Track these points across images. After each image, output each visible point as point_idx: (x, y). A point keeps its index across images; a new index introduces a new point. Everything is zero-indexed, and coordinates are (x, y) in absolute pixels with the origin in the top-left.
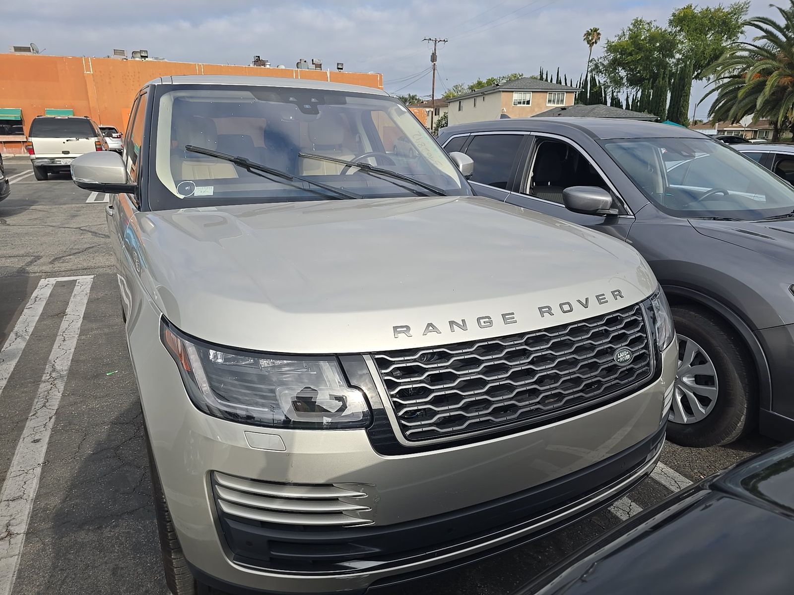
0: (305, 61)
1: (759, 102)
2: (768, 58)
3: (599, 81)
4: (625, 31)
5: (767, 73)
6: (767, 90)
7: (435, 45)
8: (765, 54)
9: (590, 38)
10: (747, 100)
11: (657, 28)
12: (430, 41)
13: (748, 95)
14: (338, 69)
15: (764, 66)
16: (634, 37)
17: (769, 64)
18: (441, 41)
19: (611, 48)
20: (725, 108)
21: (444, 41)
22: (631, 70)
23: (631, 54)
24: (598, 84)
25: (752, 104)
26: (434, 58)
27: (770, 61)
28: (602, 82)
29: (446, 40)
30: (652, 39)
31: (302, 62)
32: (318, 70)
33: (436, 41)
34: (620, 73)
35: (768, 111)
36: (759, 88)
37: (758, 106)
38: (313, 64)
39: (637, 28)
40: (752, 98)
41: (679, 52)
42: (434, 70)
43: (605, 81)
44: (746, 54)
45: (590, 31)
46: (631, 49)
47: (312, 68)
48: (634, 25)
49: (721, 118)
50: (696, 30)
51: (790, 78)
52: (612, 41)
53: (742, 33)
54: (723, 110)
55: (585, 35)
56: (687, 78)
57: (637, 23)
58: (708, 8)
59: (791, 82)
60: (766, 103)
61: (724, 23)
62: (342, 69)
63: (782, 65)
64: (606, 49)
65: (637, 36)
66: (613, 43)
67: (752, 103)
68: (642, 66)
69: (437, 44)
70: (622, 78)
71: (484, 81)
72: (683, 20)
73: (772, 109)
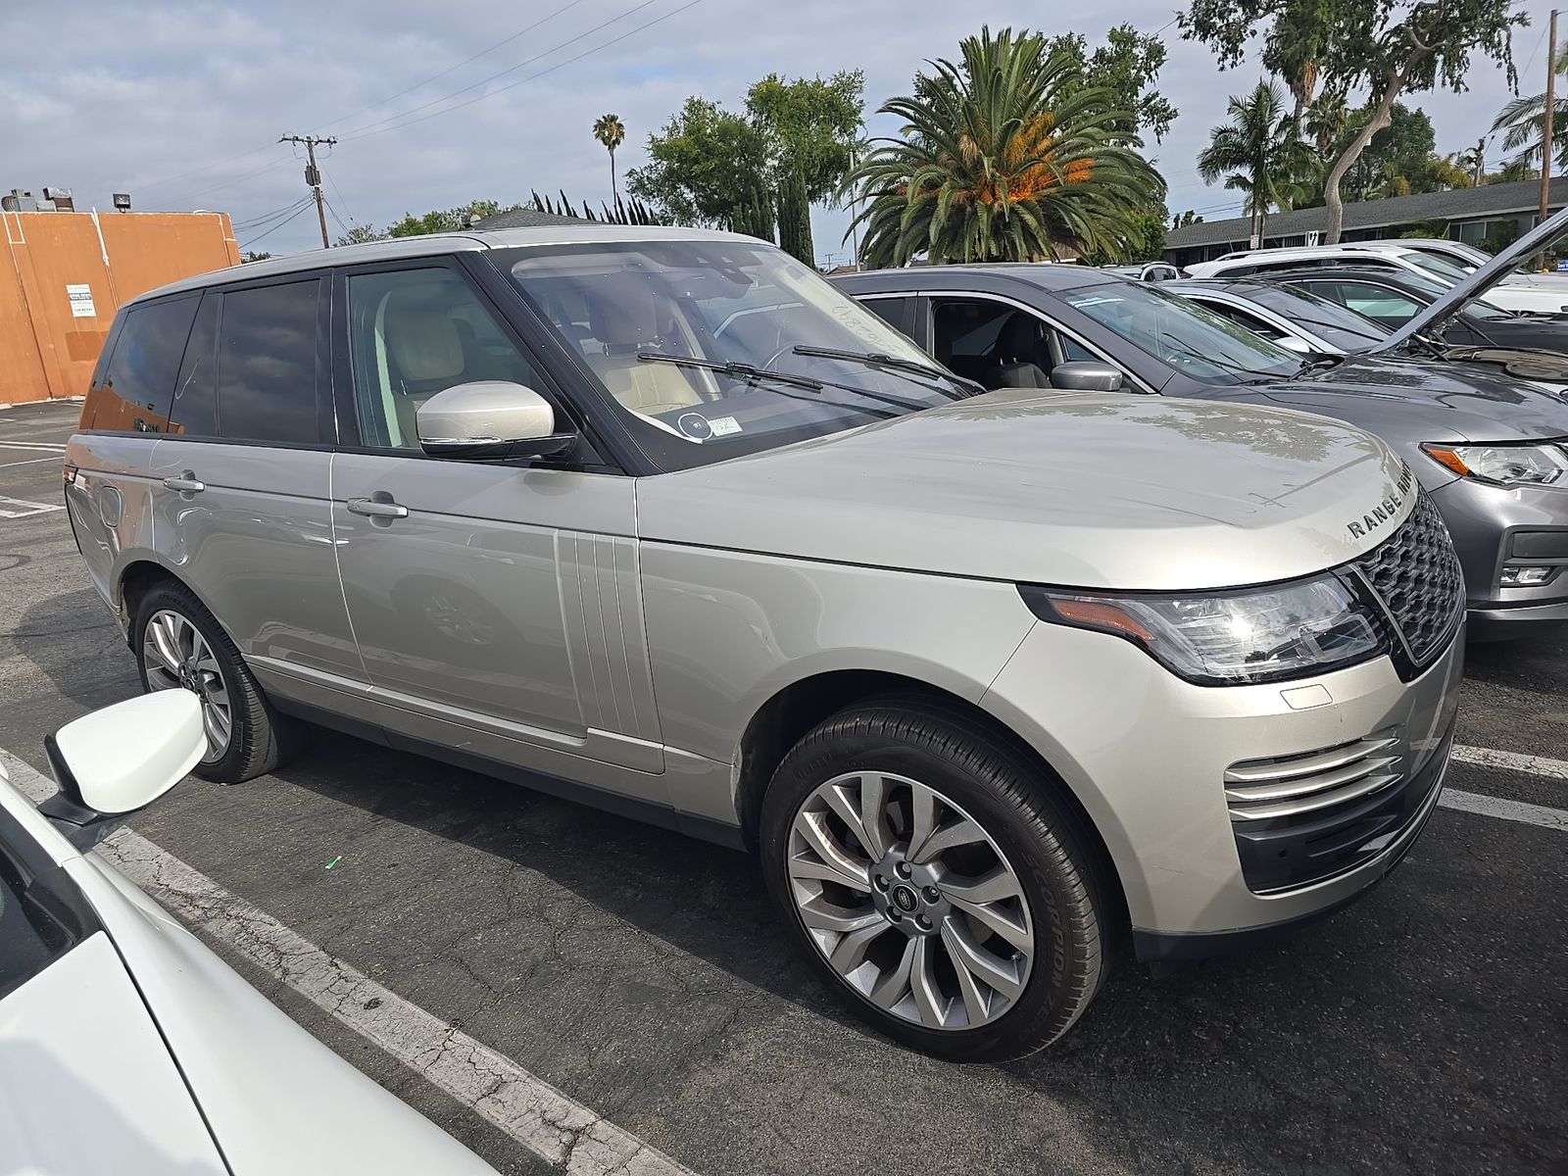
0: (28, 194)
1: (933, 231)
2: (927, 163)
3: (651, 211)
4: (677, 121)
5: (932, 185)
6: (941, 211)
7: (311, 151)
8: (922, 155)
9: (607, 133)
10: (914, 231)
11: (726, 114)
12: (296, 142)
13: (915, 221)
14: (119, 206)
15: (928, 176)
16: (694, 131)
17: (931, 172)
18: (321, 141)
19: (660, 150)
20: (885, 245)
21: (329, 141)
22: (704, 189)
23: (696, 161)
24: (649, 216)
25: (923, 236)
26: (312, 176)
27: (932, 167)
28: (656, 211)
29: (332, 140)
30: (724, 133)
31: (20, 196)
32: (66, 212)
33: (309, 142)
34: (685, 195)
35: (948, 246)
36: (928, 209)
37: (932, 239)
38: (48, 199)
39: (697, 116)
40: (920, 225)
41: (772, 155)
42: (319, 201)
43: (663, 210)
44: (890, 156)
45: (602, 120)
46: (695, 152)
47: (48, 208)
48: (690, 111)
49: (882, 262)
50: (792, 117)
51: (965, 192)
52: (659, 137)
53: (861, 122)
54: (882, 249)
55: (596, 127)
56: (800, 199)
57: (694, 106)
58: (802, 81)
59: (967, 199)
60: (942, 232)
61: (831, 105)
62: (128, 206)
63: (949, 172)
64: (651, 152)
65: (699, 130)
66: (661, 141)
67: (921, 234)
68: (718, 180)
69: (314, 150)
70: (690, 204)
71: (420, 219)
72: (767, 98)
73: (953, 241)
